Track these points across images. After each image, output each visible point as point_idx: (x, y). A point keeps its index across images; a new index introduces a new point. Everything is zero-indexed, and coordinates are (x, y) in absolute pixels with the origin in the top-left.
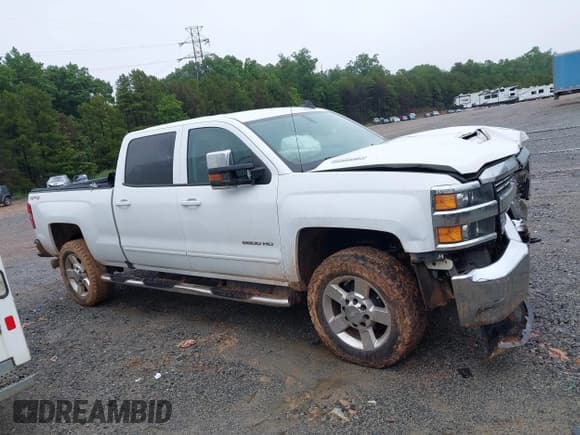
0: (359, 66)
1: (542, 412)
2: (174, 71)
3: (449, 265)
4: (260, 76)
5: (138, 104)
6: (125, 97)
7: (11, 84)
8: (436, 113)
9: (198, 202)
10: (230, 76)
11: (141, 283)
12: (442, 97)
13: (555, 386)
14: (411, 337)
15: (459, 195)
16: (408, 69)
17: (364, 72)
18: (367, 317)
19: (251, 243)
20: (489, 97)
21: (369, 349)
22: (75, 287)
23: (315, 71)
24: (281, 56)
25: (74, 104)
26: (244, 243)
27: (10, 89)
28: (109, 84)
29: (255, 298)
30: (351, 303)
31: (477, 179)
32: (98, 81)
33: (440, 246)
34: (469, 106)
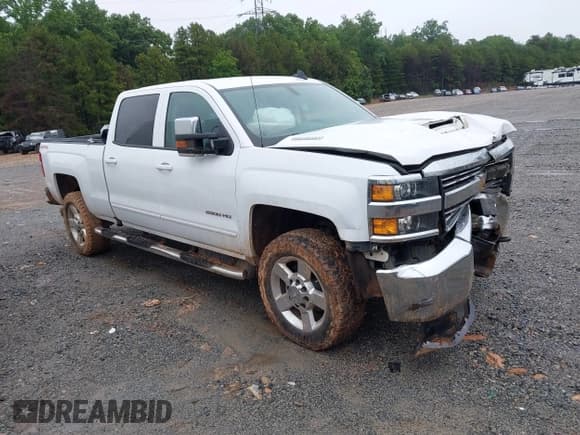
0: (426, 34)
1: (449, 417)
2: (234, 27)
3: (384, 257)
4: (320, 37)
5: (194, 59)
6: (182, 50)
7: (76, 30)
8: (503, 88)
9: (169, 167)
10: (290, 35)
11: (124, 239)
12: (512, 72)
13: (476, 393)
14: (342, 325)
15: (397, 187)
16: (479, 39)
17: (431, 40)
18: (307, 298)
19: (213, 214)
20: (563, 76)
21: (308, 331)
22: (76, 235)
23: (379, 36)
24: (344, 18)
25: (133, 53)
26: (208, 212)
27: (73, 35)
28: (169, 36)
29: (215, 268)
30: (294, 284)
31: (421, 172)
32: (159, 32)
33: (374, 237)
34: (541, 83)
